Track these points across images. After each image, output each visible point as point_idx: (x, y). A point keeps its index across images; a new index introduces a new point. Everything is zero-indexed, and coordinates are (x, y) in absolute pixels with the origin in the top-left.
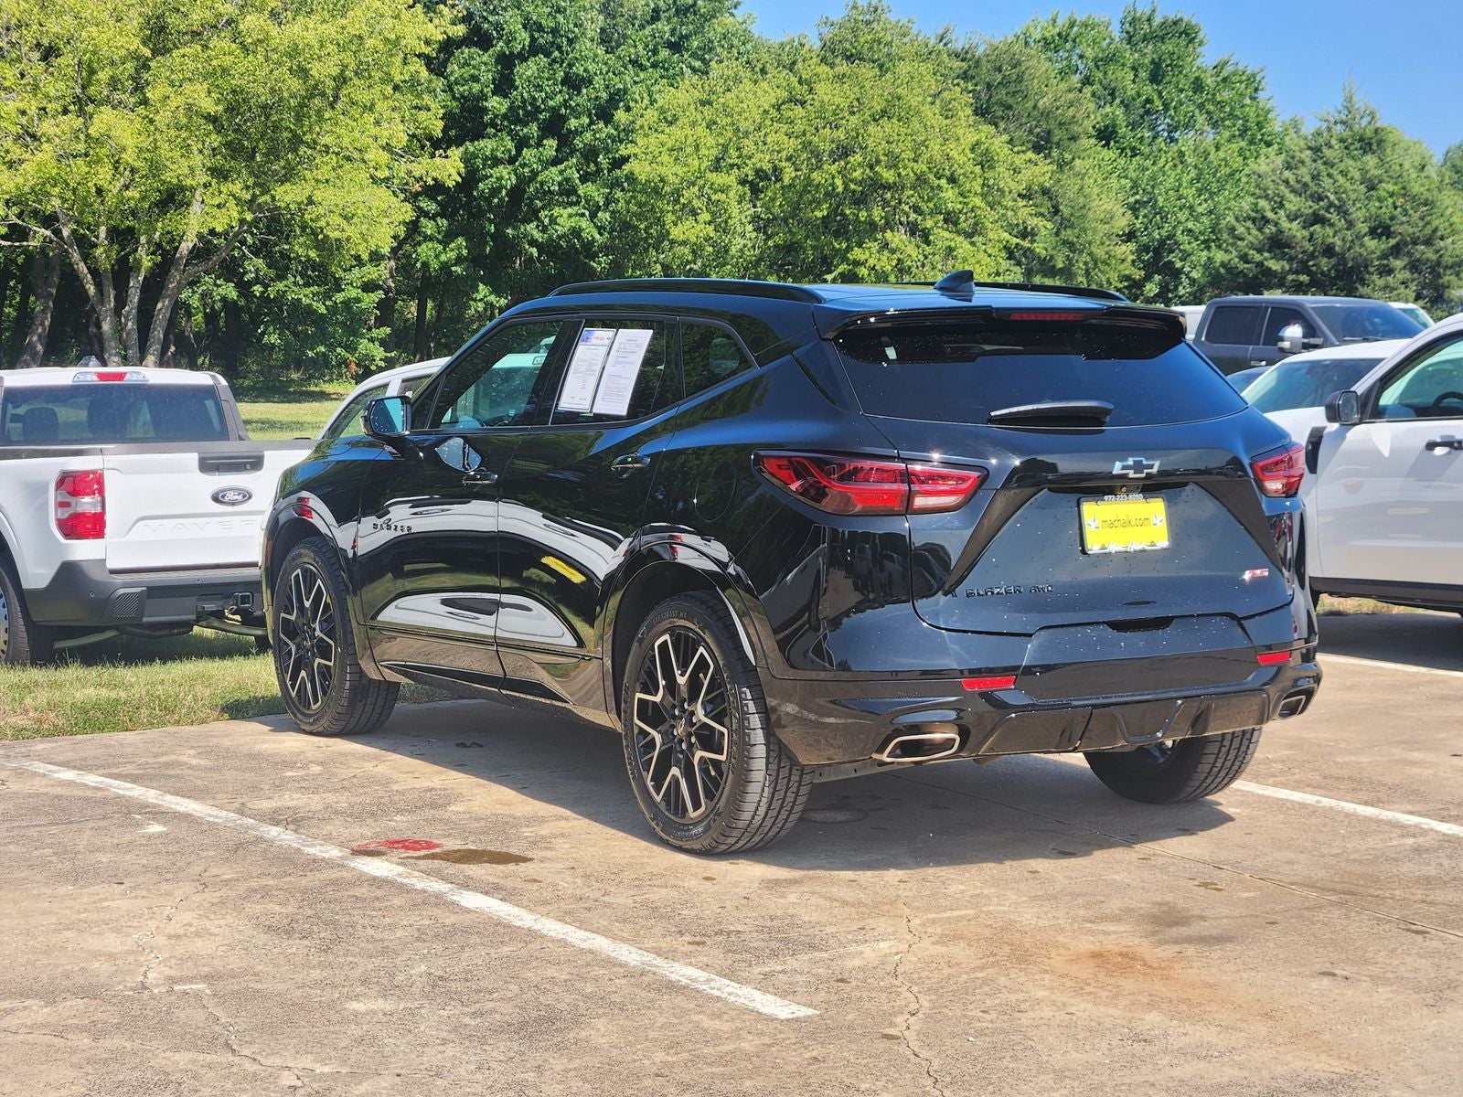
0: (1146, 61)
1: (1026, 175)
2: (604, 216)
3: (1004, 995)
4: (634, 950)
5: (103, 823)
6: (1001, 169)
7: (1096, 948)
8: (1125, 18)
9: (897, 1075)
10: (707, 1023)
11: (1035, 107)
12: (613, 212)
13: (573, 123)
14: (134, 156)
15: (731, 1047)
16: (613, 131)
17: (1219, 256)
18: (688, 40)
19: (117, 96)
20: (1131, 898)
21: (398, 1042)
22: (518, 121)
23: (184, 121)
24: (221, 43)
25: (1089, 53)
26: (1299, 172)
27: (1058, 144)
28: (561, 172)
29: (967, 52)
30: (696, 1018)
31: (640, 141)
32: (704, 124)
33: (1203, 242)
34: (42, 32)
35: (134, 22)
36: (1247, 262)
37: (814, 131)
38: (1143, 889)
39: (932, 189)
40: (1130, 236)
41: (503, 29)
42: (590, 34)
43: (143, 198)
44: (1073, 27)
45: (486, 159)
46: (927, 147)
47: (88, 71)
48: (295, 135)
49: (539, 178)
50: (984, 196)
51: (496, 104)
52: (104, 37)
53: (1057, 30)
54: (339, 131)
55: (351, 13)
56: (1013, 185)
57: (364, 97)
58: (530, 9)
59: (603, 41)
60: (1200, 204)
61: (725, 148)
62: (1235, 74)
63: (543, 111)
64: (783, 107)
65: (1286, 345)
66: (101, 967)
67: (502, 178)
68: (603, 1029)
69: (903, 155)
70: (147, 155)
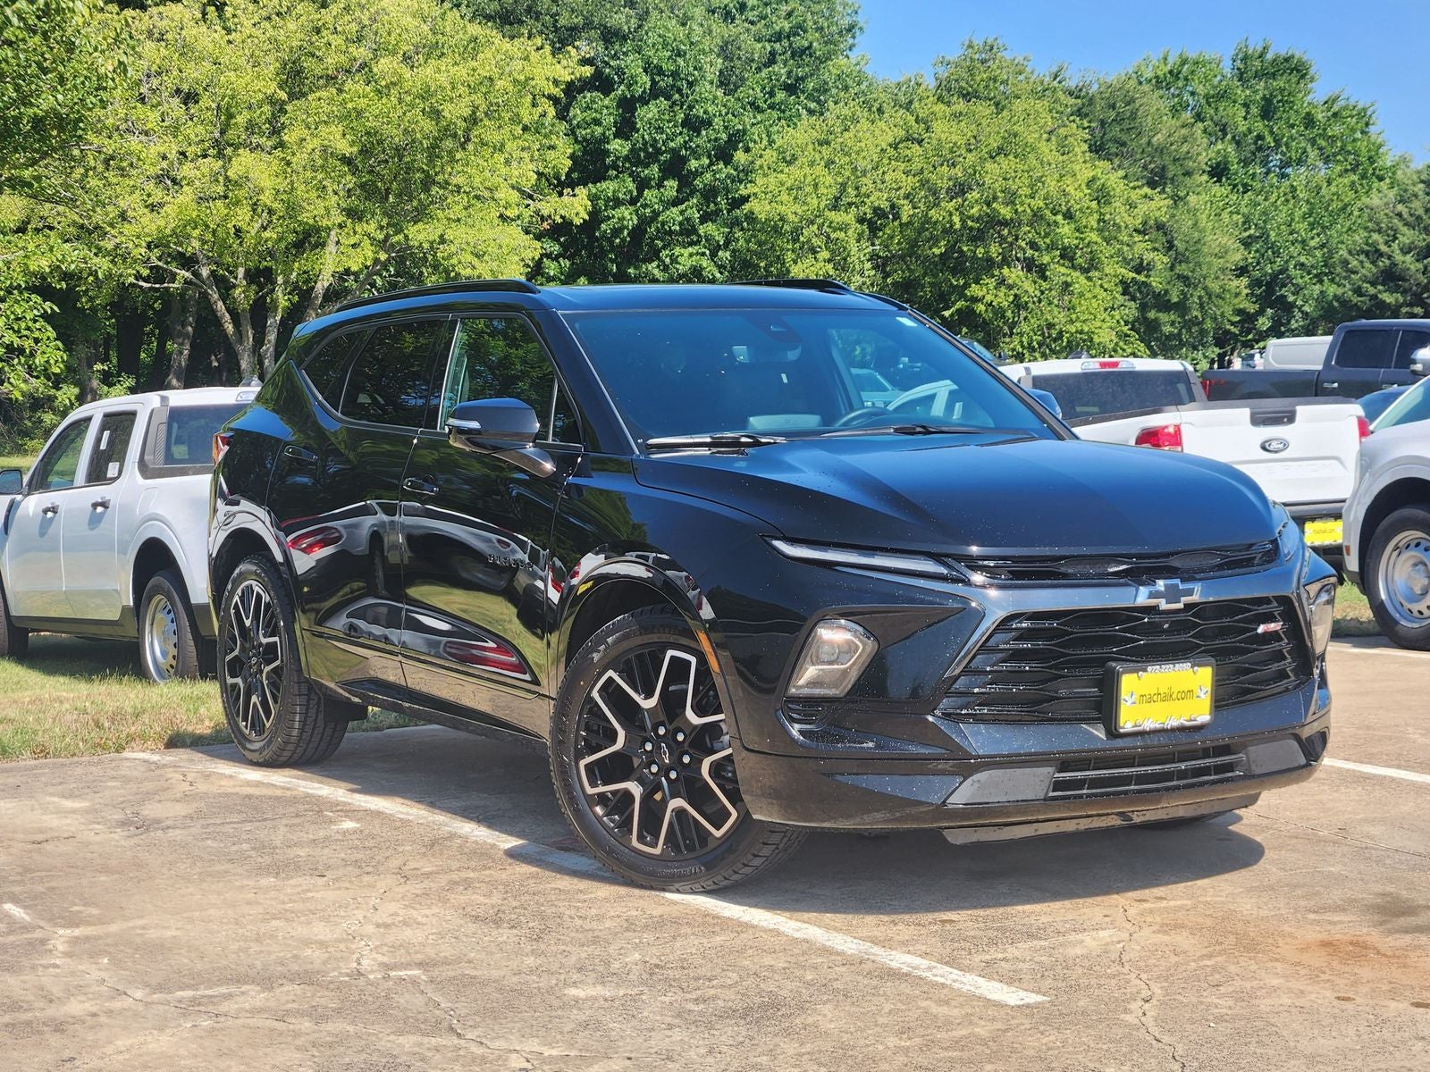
0: (1258, 97)
1: (1143, 208)
2: (724, 255)
3: (1238, 983)
4: (849, 939)
5: (298, 820)
6: (1118, 204)
7: (1324, 937)
8: (1237, 55)
9: (1141, 1060)
10: (935, 1009)
11: (1149, 143)
12: (734, 251)
13: (693, 164)
14: (271, 198)
15: (964, 1032)
16: (732, 171)
17: (1332, 290)
18: (803, 81)
19: (255, 140)
20: (1351, 889)
21: (624, 1027)
22: (639, 163)
23: (320, 162)
24: (354, 86)
25: (1201, 90)
26: (1413, 206)
27: (1172, 179)
28: (682, 212)
29: (1081, 90)
30: (924, 1004)
31: (760, 181)
32: (823, 163)
33: (1316, 276)
34: (182, 79)
35: (271, 67)
36: (1361, 295)
37: (932, 169)
38: (1362, 880)
39: (1049, 225)
40: (1242, 271)
41: (625, 73)
42: (709, 77)
43: (280, 239)
44: (1184, 64)
45: (608, 200)
46: (1043, 183)
47: (226, 115)
48: (428, 175)
49: (660, 219)
50: (1100, 231)
51: (618, 147)
52: (242, 82)
53: (1169, 68)
54: (471, 170)
55: (481, 56)
56: (1129, 220)
57: (494, 137)
58: (651, 53)
59: (721, 84)
60: (1313, 238)
61: (843, 186)
62: (1346, 108)
63: (664, 152)
64: (900, 146)
65: (1419, 367)
66: (314, 955)
67: (623, 218)
68: (830, 1015)
69: (1020, 192)
70: (284, 197)
